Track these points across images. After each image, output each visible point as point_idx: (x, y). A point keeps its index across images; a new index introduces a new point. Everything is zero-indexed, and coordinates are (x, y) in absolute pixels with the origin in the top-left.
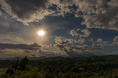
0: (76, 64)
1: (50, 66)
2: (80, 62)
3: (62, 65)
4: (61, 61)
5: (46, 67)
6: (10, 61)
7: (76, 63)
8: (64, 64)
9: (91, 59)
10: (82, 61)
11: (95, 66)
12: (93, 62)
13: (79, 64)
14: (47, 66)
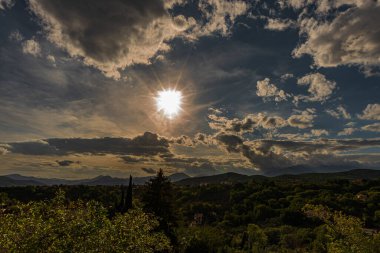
0: (292, 199)
1: (204, 204)
2: (307, 191)
3: (245, 200)
4: (239, 186)
5: (192, 206)
6: (87, 187)
7: (293, 194)
8: (252, 196)
9: (347, 182)
10: (316, 187)
11: (370, 205)
12: (357, 189)
13: (304, 196)
14: (197, 204)
